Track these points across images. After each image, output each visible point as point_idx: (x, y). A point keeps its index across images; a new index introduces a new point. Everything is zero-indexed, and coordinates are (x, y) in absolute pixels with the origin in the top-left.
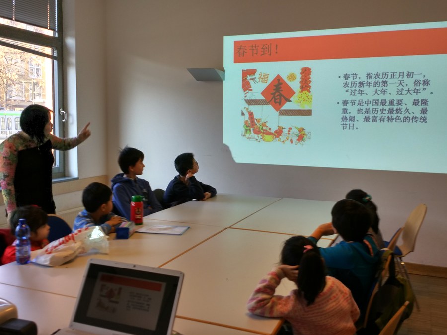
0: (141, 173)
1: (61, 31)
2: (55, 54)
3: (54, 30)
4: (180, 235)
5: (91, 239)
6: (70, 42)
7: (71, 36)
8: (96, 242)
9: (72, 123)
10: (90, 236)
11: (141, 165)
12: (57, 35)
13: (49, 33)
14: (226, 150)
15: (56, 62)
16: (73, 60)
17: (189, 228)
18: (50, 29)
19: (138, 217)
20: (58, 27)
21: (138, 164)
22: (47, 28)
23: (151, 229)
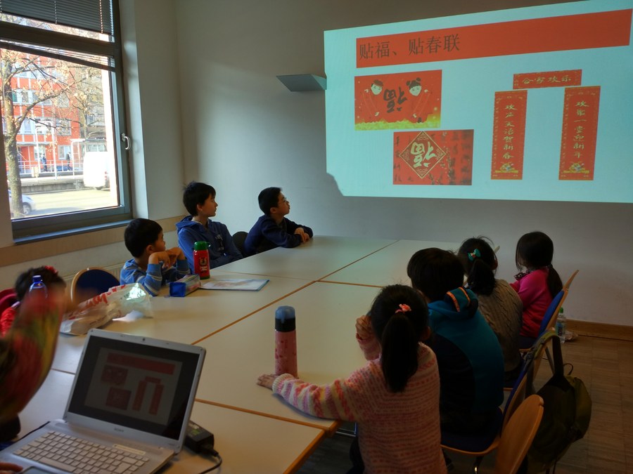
0: (213, 215)
1: (118, 34)
2: (113, 65)
3: (109, 34)
4: (257, 290)
5: (128, 299)
6: (131, 48)
7: (132, 40)
8: (135, 304)
9: (138, 151)
10: (128, 296)
11: (212, 204)
12: (113, 41)
13: (104, 38)
14: (331, 181)
15: (113, 74)
16: (134, 71)
17: (268, 281)
18: (104, 33)
19: (204, 269)
20: (114, 29)
21: (208, 202)
22: (100, 32)
23: (220, 284)
